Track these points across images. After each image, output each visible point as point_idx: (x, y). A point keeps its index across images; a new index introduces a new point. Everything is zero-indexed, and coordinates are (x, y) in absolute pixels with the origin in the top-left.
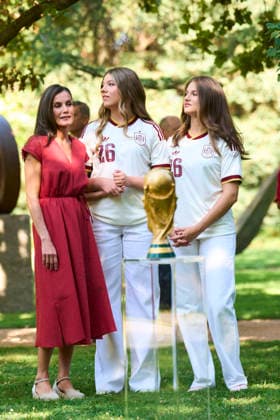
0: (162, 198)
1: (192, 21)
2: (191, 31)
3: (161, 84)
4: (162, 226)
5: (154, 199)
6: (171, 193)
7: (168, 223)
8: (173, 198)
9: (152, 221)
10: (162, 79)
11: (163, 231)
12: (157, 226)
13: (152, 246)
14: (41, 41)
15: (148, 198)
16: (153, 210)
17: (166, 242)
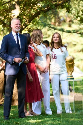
0: (71, 64)
1: (79, 15)
2: (79, 17)
3: (72, 31)
4: (71, 71)
5: (69, 64)
6: (73, 62)
7: (72, 70)
8: (73, 64)
9: (68, 70)
10: (73, 30)
11: (71, 72)
12: (69, 71)
13: (68, 76)
14: (41, 20)
15: (67, 64)
16: (68, 67)
17: (71, 75)
